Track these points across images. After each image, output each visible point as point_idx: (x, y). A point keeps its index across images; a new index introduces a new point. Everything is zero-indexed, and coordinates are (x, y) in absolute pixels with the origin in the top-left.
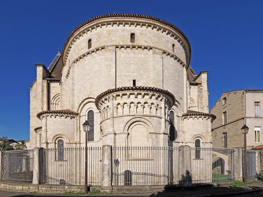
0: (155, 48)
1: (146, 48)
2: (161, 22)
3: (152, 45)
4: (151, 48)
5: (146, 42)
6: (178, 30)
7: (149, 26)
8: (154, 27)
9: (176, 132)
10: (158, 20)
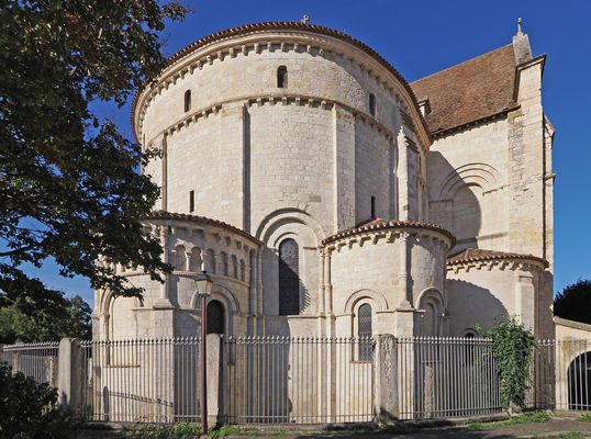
0: (227, 102)
1: (209, 112)
2: (233, 34)
3: (220, 99)
4: (219, 108)
5: (210, 97)
6: (284, 27)
7: (213, 58)
8: (224, 54)
9: (304, 290)
10: (226, 34)
